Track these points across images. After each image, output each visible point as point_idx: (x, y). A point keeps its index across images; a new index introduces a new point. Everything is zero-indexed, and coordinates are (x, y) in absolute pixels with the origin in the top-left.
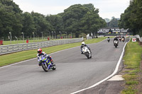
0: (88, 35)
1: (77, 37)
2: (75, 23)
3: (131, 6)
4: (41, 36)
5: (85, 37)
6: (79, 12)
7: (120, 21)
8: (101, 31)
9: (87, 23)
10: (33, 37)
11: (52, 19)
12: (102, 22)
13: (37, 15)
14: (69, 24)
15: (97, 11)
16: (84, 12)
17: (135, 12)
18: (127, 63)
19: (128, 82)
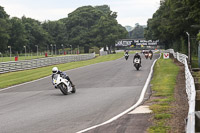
0: (102, 50)
1: (87, 52)
2: (84, 33)
3: (161, 8)
4: (35, 51)
5: (98, 52)
6: (89, 16)
7: (147, 29)
8: (120, 43)
9: (101, 32)
10: (24, 52)
11: (51, 27)
12: (121, 31)
13: (31, 21)
14: (75, 35)
15: (115, 15)
16: (96, 17)
17: (167, 17)
18: (157, 88)
19: (158, 115)
